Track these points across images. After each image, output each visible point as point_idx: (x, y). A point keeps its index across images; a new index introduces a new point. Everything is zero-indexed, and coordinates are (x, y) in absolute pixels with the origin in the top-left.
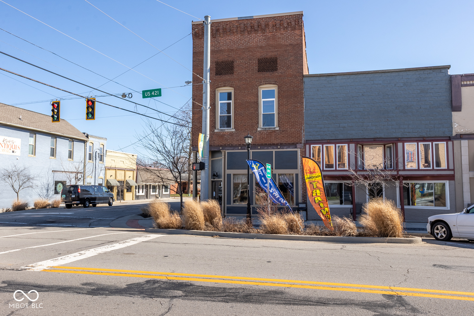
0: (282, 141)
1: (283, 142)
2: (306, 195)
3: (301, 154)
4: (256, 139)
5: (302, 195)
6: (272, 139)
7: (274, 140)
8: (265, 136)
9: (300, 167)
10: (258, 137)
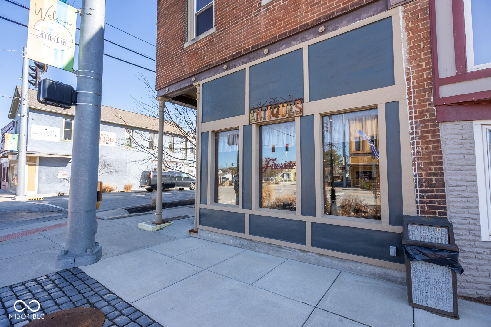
0: (333, 5)
1: (335, 8)
2: (443, 186)
3: (407, 25)
4: (258, 31)
5: (421, 186)
6: (300, 12)
7: (306, 12)
8: (280, 14)
9: (408, 74)
10: (263, 23)
